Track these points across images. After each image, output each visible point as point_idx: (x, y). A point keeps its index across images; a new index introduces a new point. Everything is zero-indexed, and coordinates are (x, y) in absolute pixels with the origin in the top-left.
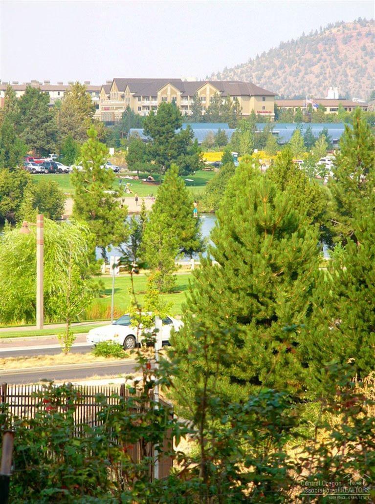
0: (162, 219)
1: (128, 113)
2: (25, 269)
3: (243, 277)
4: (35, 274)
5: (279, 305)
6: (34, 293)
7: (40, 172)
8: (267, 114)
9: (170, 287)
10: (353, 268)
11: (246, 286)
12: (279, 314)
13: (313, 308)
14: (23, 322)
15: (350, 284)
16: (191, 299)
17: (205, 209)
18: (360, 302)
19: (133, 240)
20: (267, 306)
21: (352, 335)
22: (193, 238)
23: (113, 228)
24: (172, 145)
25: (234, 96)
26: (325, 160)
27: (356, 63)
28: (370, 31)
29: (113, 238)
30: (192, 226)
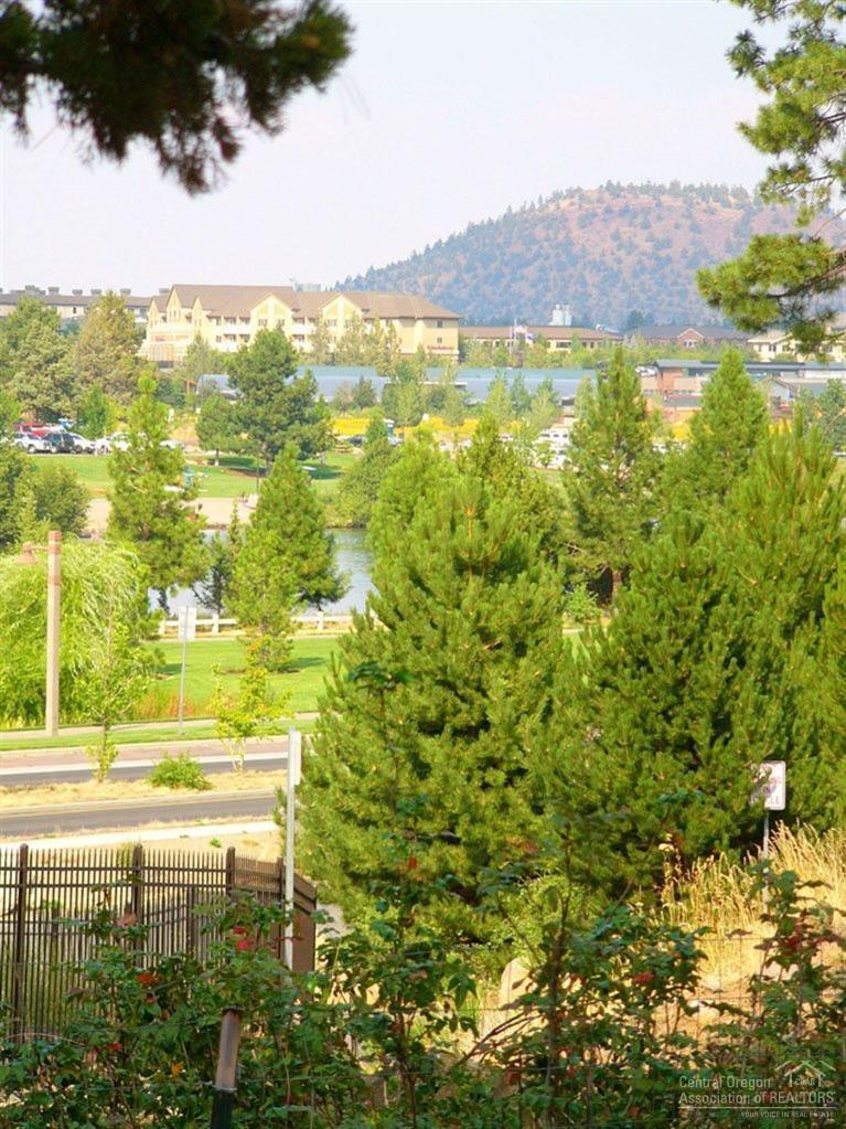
0: (269, 540)
1: (199, 348)
2: (26, 628)
3: (429, 652)
4: (44, 636)
5: (491, 702)
6: (42, 671)
7: (43, 452)
8: (446, 352)
9: (281, 661)
10: (626, 637)
11: (434, 668)
12: (493, 717)
13: (554, 707)
14: (19, 723)
15: (620, 666)
16: (335, 689)
17: (338, 521)
18: (639, 699)
19: (215, 576)
20: (472, 703)
21: (623, 756)
22: (321, 574)
23: (179, 555)
24: (280, 405)
25: (388, 319)
26: (548, 435)
27: (603, 263)
28: (627, 206)
29: (180, 572)
30: (320, 552)
